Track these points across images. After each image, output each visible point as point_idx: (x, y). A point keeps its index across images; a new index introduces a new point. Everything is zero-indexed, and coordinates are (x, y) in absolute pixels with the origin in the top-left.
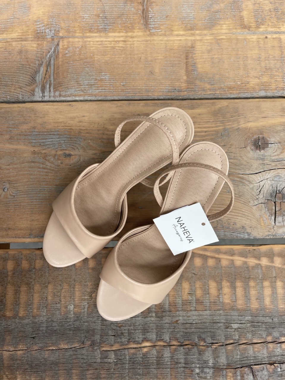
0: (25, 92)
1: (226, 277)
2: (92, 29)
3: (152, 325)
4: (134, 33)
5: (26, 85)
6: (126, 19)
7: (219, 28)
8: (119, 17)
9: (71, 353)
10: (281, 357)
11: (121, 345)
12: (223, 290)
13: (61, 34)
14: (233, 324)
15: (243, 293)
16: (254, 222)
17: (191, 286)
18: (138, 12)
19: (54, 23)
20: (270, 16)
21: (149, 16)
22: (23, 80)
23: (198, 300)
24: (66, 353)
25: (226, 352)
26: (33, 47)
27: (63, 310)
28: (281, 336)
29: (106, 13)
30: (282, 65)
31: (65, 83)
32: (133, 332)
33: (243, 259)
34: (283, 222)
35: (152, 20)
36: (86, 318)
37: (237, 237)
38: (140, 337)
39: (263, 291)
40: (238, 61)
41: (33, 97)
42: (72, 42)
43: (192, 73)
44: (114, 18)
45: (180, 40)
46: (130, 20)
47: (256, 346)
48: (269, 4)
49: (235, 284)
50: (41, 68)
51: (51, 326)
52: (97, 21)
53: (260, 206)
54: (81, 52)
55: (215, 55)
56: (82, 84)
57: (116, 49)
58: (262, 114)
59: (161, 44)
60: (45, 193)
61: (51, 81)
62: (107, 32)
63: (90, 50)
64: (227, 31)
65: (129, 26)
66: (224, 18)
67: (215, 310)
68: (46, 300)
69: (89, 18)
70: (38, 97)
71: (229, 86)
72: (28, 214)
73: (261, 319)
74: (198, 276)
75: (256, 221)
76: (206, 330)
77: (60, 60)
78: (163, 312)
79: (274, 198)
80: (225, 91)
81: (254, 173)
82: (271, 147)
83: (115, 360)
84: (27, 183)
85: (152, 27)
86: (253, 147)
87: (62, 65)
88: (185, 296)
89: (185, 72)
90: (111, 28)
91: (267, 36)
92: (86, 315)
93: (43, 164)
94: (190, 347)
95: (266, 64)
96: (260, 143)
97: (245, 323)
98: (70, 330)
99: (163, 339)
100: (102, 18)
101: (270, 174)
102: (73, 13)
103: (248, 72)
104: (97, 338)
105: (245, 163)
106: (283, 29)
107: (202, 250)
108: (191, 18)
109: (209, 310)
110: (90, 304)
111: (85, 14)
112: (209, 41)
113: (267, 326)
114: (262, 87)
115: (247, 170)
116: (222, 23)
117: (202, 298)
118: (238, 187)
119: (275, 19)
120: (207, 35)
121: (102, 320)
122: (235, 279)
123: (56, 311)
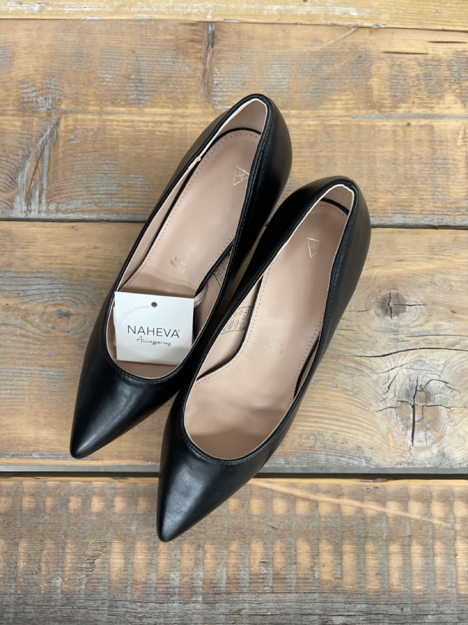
1: (328, 535)
2: (116, 99)
3: (196, 616)
4: (187, 109)
6: (174, 84)
7: (331, 106)
8: (163, 81)
12: (320, 557)
13: (63, 107)
14: (334, 617)
15: (355, 564)
16: (377, 440)
17: (266, 549)
18: (196, 74)
19: (53, 87)
20: (417, 88)
21: (213, 81)
23: (278, 574)
26: (15, 126)
27: (44, 586)
29: (142, 74)
30: (432, 172)
31: (66, 189)
33: (357, 504)
34: (426, 440)
35: (218, 89)
36: (82, 601)
37: (348, 464)
39: (388, 560)
40: (360, 164)
41: (10, 212)
42: (82, 121)
44: (155, 83)
46: (181, 87)
48: (416, 66)
49: (342, 548)
50: (27, 162)
51: (23, 612)
52: (125, 86)
53: (389, 413)
54: (96, 138)
55: (321, 151)
56: (95, 192)
57: (156, 135)
58: (396, 254)
60: (23, 379)
61: (42, 185)
62: (141, 106)
63: (112, 135)
64: (343, 112)
65: (180, 97)
66: (338, 90)
67: (305, 593)
68: (16, 567)
69: (112, 80)
70: (20, 211)
73: (382, 608)
74: (279, 531)
75: (381, 438)
77: (60, 150)
78: (216, 594)
79: (412, 399)
81: (380, 355)
82: (409, 312)
85: (219, 101)
86: (379, 311)
87: (62, 159)
88: (256, 568)
90: (148, 100)
91: (409, 121)
92: (83, 596)
93: (21, 328)
95: (406, 170)
96: (391, 304)
97: (355, 616)
98: (55, 620)
100: (135, 81)
101: (408, 357)
102: (86, 70)
103: (376, 183)
105: (365, 337)
106: (437, 111)
107: (287, 485)
108: (284, 87)
109: (296, 593)
110: (90, 577)
111: (106, 74)
112: (312, 128)
113: (392, 620)
114: (399, 208)
115: (369, 349)
116: (336, 98)
117: (285, 571)
118: (352, 377)
119: (426, 93)
120: (310, 117)
121: (111, 606)
122: (342, 538)
123: (32, 586)
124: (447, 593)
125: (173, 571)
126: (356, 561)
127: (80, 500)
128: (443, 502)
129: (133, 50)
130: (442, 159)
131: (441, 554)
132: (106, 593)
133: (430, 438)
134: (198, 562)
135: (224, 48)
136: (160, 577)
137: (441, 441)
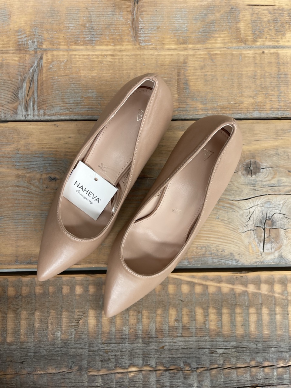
0: (7, 110)
1: (213, 304)
2: (77, 41)
3: (138, 350)
4: (123, 46)
5: (8, 102)
6: (114, 29)
7: (214, 41)
8: (107, 27)
9: (59, 377)
10: (264, 380)
11: (108, 370)
12: (209, 316)
13: (44, 47)
14: (218, 350)
15: (229, 320)
17: (178, 313)
18: (127, 22)
19: (37, 34)
20: (268, 28)
21: (139, 26)
22: (5, 97)
23: (185, 326)
24: (54, 377)
25: (210, 376)
26: (15, 61)
27: (51, 337)
28: (264, 361)
29: (93, 23)
30: (278, 83)
31: (50, 100)
32: (120, 357)
33: (231, 286)
34: (271, 248)
35: (142, 32)
36: (73, 344)
37: (225, 263)
38: (127, 362)
39: (249, 317)
40: (232, 79)
41: (16, 116)
43: (184, 92)
44: (101, 29)
45: (172, 55)
46: (118, 31)
47: (240, 370)
48: (268, 14)
49: (221, 311)
50: (24, 84)
51: (39, 352)
52: (83, 32)
53: (249, 233)
54: (66, 67)
55: (208, 72)
56: (68, 102)
57: (104, 64)
58: (255, 137)
59: (152, 59)
60: (30, 218)
61: (34, 98)
62: (93, 45)
63: (76, 64)
64: (222, 45)
65: (118, 38)
66: (219, 30)
67: (200, 336)
68: (33, 327)
69: (75, 28)
70: (21, 115)
71: (222, 105)
72: (13, 240)
73: (246, 344)
74: (185, 303)
75: (245, 248)
76: (191, 356)
77: (44, 75)
78: (149, 338)
79: (264, 225)
80: (218, 111)
81: (245, 199)
82: (263, 172)
83: (102, 384)
84: (12, 208)
85: (143, 40)
86: (244, 172)
87: (46, 81)
88: (172, 323)
89: (176, 90)
90: (98, 41)
91: (264, 50)
92: (73, 341)
93: (27, 188)
94: (175, 371)
95: (262, 82)
96: (251, 168)
97: (229, 349)
98: (57, 355)
99: (149, 364)
100: (89, 28)
101: (261, 199)
102: (57, 22)
103: (243, 91)
104: (85, 363)
105: (235, 188)
106: (281, 43)
107: (189, 277)
108: (184, 29)
109: (196, 336)
110: (77, 330)
111: (70, 24)
112: (202, 56)
113: (251, 351)
114: (257, 107)
115: (237, 195)
116: (217, 35)
117: (189, 324)
118: (227, 213)
119: (274, 32)
120: (200, 49)
121: (89, 346)
122: (222, 306)
123: (44, 337)
124: (283, 336)
125: (124, 326)
126: (230, 318)
127: (68, 287)
128: (281, 284)
129: (87, 7)
130: (284, 75)
131: (279, 313)
132: (87, 339)
133: (274, 247)
134: (138, 321)
135: (145, 4)
136: (117, 329)
137: (281, 249)
